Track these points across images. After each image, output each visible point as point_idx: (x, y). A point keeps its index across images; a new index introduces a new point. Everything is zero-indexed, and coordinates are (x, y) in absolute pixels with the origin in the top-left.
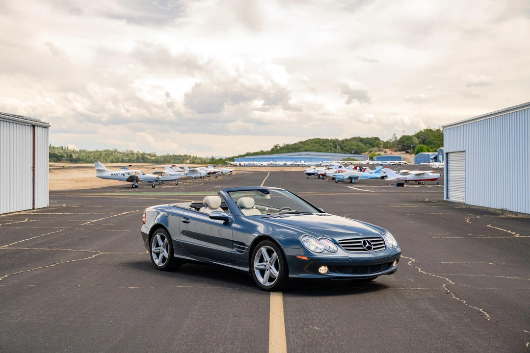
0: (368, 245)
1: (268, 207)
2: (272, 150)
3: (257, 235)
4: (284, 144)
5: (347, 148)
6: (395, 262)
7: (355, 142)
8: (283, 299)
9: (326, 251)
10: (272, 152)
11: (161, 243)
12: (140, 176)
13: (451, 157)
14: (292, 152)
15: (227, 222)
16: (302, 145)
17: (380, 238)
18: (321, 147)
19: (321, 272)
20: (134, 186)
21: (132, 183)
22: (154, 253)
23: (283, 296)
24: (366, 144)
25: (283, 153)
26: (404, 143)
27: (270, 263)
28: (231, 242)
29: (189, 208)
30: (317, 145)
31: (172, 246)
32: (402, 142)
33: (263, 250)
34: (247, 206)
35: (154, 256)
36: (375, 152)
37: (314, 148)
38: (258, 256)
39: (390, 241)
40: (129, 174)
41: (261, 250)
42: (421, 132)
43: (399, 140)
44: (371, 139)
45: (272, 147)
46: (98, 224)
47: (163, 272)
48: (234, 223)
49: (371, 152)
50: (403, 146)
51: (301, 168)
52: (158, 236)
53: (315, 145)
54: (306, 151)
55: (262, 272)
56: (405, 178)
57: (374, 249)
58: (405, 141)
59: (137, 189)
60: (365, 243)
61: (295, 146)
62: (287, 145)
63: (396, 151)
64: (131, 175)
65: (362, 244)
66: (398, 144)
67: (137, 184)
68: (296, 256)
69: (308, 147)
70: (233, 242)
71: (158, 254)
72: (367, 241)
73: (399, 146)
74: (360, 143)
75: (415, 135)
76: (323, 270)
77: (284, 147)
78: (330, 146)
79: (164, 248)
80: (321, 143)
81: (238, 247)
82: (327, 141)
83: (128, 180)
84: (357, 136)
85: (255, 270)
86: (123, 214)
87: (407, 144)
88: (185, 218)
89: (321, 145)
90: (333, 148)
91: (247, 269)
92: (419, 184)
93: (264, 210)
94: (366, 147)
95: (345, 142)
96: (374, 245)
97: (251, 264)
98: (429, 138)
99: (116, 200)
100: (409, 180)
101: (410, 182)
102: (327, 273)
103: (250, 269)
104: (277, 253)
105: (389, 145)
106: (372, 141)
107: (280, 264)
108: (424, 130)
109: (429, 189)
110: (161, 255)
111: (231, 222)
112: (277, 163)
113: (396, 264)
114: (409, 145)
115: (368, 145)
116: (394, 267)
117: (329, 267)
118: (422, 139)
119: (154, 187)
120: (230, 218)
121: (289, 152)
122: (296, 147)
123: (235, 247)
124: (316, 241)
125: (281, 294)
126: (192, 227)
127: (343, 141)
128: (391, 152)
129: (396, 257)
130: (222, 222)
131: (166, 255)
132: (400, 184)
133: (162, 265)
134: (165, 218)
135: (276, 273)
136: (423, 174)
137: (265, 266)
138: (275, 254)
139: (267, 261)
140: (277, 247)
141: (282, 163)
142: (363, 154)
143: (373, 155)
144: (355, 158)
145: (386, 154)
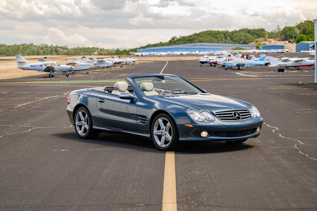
0: (237, 115)
1: (164, 89)
2: (170, 41)
3: (155, 110)
4: (180, 36)
5: (236, 39)
6: (259, 128)
7: (243, 33)
8: (175, 156)
9: (206, 121)
10: (170, 43)
11: (82, 118)
12: (56, 67)
14: (187, 43)
15: (133, 101)
16: (196, 37)
17: (247, 110)
18: (213, 38)
19: (203, 136)
20: (51, 76)
21: (49, 73)
22: (78, 126)
23: (175, 153)
24: (253, 35)
25: (180, 44)
26: (287, 34)
27: (165, 130)
28: (136, 116)
29: (103, 91)
30: (209, 37)
31: (91, 120)
32: (285, 33)
33: (160, 121)
34: (148, 89)
35: (78, 128)
36: (261, 41)
37: (207, 39)
38: (157, 125)
39: (255, 112)
40: (46, 65)
41: (158, 121)
42: (301, 23)
43: (283, 31)
44: (258, 30)
45: (170, 39)
46: (28, 106)
47: (85, 140)
48: (138, 101)
49: (257, 42)
50: (286, 36)
51: (196, 57)
52: (80, 113)
53: (208, 36)
54: (200, 42)
55: (160, 137)
56: (285, 64)
57: (242, 118)
58: (288, 31)
59: (53, 78)
60: (235, 114)
61: (190, 38)
62: (183, 37)
63: (279, 41)
64: (48, 66)
65: (233, 115)
66: (281, 35)
67: (53, 74)
68: (184, 125)
69: (201, 39)
70: (138, 116)
71: (80, 127)
72: (237, 113)
73: (282, 36)
74: (248, 35)
75: (297, 27)
76: (204, 134)
77: (181, 39)
78: (221, 37)
79: (85, 122)
80: (213, 34)
81: (141, 119)
82: (218, 32)
83: (45, 70)
84: (245, 28)
85: (154, 136)
86: (46, 98)
87: (289, 34)
88: (100, 99)
89: (214, 37)
90: (224, 39)
91: (148, 135)
92: (298, 69)
93: (161, 91)
94: (253, 38)
95: (235, 34)
96: (242, 116)
97: (151, 132)
98: (308, 28)
99: (38, 88)
100: (289, 67)
101: (290, 68)
102: (208, 136)
103: (151, 136)
104: (170, 123)
105: (273, 35)
106: (258, 32)
107: (173, 130)
108: (305, 21)
109: (306, 73)
110: (83, 128)
111: (135, 101)
112: (175, 53)
113: (259, 130)
114: (291, 35)
115: (255, 35)
116: (258, 132)
117: (209, 132)
118: (302, 29)
119: (68, 76)
120: (135, 98)
121: (185, 43)
122: (191, 38)
123: (139, 119)
124: (199, 114)
125: (174, 153)
126: (106, 106)
127: (233, 33)
128: (275, 41)
129: (259, 124)
130: (129, 101)
131: (87, 127)
132: (281, 70)
133: (84, 135)
134: (85, 99)
135: (170, 138)
136: (301, 60)
137: (162, 132)
138: (169, 124)
139: (163, 129)
140: (170, 119)
141: (179, 53)
142: (251, 44)
143: (259, 44)
144: (243, 48)
145: (271, 43)
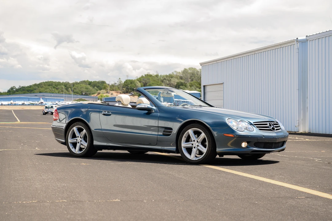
2: (9, 91)
4: (20, 86)
5: (77, 90)
7: (83, 85)
10: (8, 93)
13: (208, 89)
14: (27, 93)
16: (36, 87)
18: (53, 89)
24: (94, 87)
25: (19, 94)
26: (128, 86)
30: (50, 87)
32: (127, 85)
36: (103, 93)
37: (48, 90)
42: (142, 77)
43: (124, 84)
44: (99, 82)
45: (9, 89)
49: (99, 94)
50: (127, 88)
51: (40, 106)
53: (48, 87)
54: (40, 92)
58: (129, 84)
61: (29, 89)
62: (23, 87)
63: (121, 93)
66: (123, 87)
69: (42, 89)
73: (124, 89)
74: (89, 87)
75: (137, 80)
77: (20, 89)
78: (62, 88)
80: (54, 85)
82: (59, 84)
84: (86, 80)
87: (131, 86)
89: (54, 88)
90: (65, 90)
94: (94, 90)
95: (76, 85)
98: (149, 82)
105: (115, 88)
106: (99, 85)
108: (145, 75)
112: (17, 102)
114: (133, 88)
115: (96, 87)
118: (143, 83)
121: (24, 93)
122: (31, 89)
127: (73, 84)
128: (117, 94)
141: (20, 103)
142: (92, 95)
143: (101, 96)
144: (86, 99)
145: (112, 95)
